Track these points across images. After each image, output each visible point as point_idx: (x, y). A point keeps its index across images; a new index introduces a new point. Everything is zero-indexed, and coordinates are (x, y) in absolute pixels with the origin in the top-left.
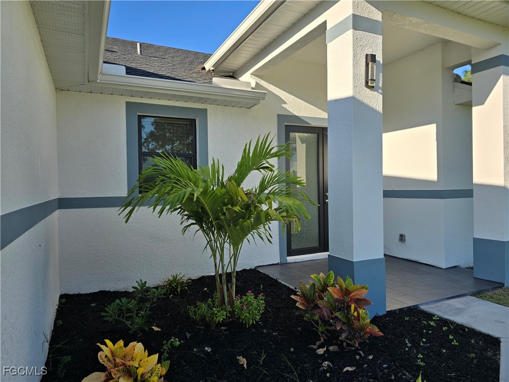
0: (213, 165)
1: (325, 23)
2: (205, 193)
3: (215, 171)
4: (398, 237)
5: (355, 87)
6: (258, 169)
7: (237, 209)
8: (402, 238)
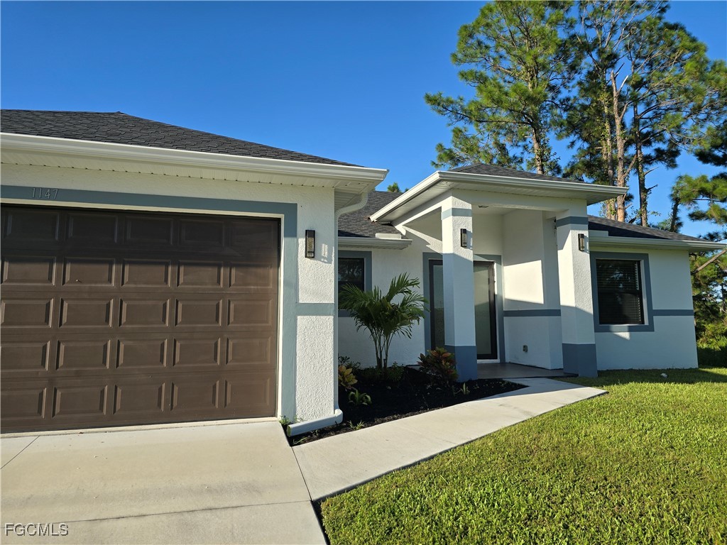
0: (375, 290)
1: (440, 208)
2: (370, 304)
3: (376, 293)
4: (522, 348)
5: (454, 247)
6: (402, 292)
7: (387, 313)
8: (525, 349)
